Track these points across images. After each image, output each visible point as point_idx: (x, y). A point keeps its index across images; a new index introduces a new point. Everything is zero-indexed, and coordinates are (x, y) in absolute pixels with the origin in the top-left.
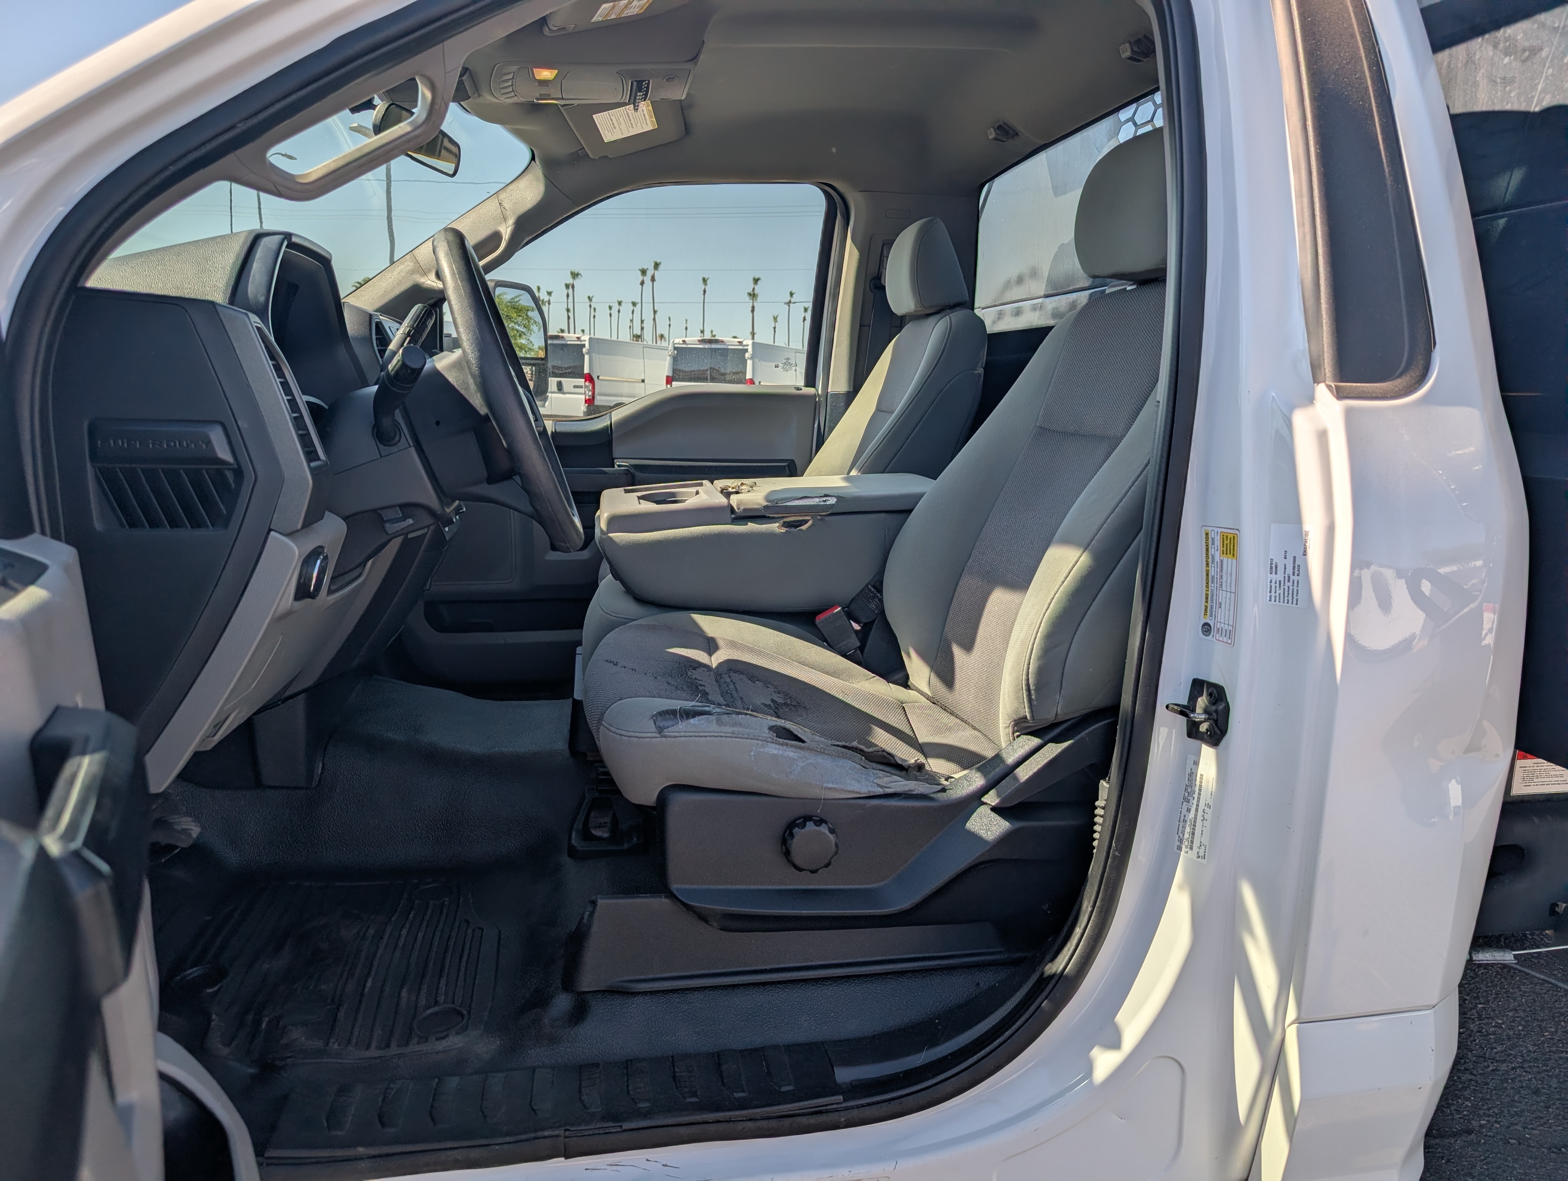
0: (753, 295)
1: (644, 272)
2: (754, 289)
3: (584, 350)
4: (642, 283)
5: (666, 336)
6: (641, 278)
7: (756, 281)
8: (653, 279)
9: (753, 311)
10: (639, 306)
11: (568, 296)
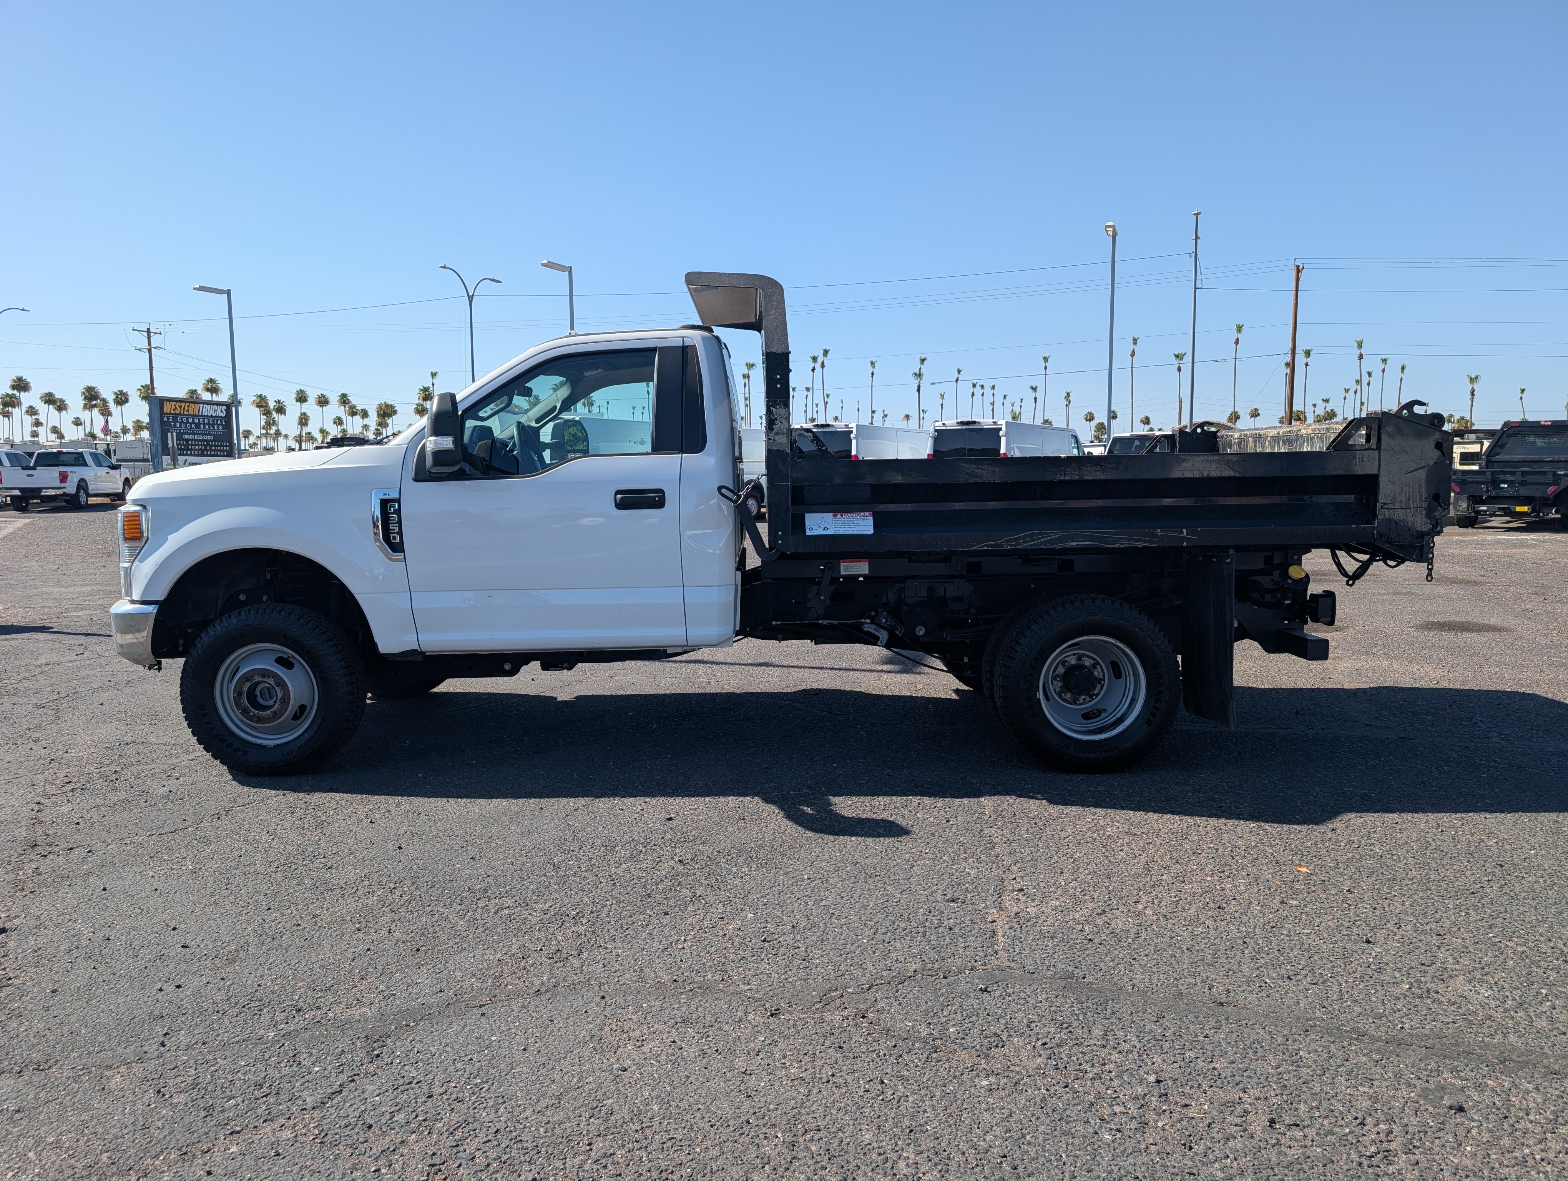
0: (919, 375)
1: (815, 359)
2: (920, 368)
3: (852, 436)
4: (813, 370)
5: (840, 418)
6: (812, 365)
7: (923, 361)
8: (823, 365)
9: (919, 390)
10: (811, 391)
11: (745, 385)
